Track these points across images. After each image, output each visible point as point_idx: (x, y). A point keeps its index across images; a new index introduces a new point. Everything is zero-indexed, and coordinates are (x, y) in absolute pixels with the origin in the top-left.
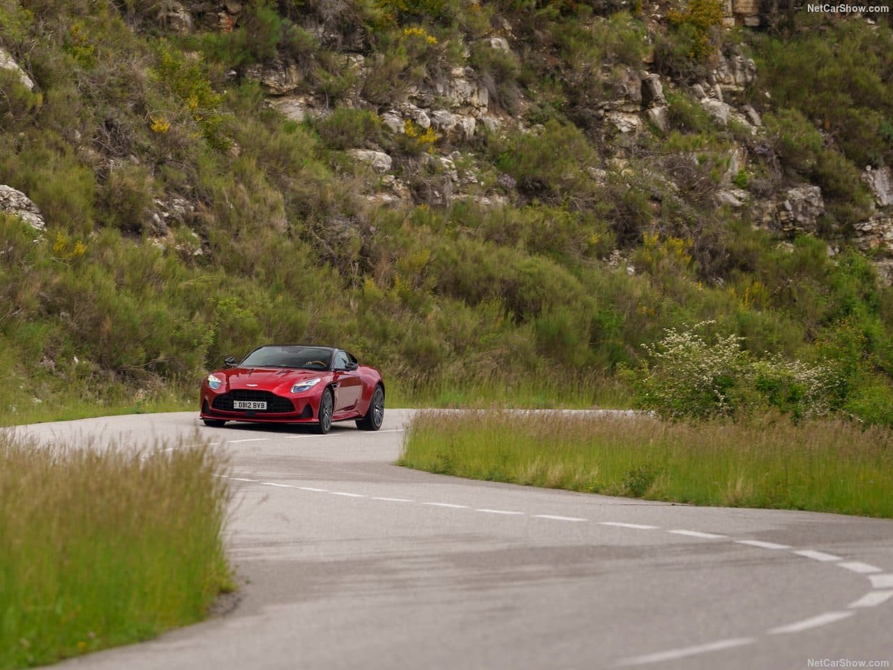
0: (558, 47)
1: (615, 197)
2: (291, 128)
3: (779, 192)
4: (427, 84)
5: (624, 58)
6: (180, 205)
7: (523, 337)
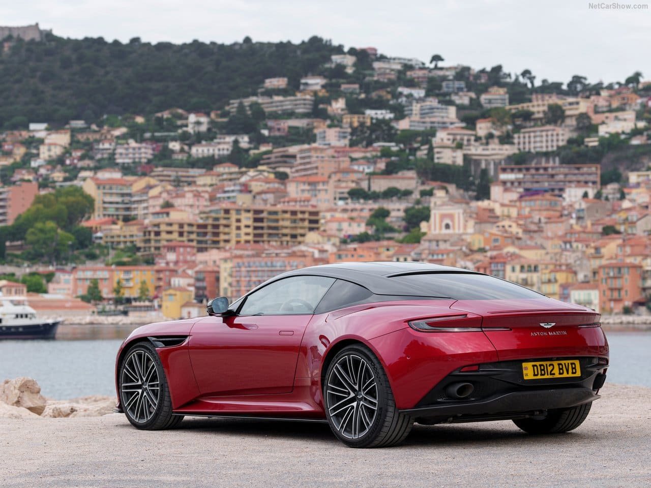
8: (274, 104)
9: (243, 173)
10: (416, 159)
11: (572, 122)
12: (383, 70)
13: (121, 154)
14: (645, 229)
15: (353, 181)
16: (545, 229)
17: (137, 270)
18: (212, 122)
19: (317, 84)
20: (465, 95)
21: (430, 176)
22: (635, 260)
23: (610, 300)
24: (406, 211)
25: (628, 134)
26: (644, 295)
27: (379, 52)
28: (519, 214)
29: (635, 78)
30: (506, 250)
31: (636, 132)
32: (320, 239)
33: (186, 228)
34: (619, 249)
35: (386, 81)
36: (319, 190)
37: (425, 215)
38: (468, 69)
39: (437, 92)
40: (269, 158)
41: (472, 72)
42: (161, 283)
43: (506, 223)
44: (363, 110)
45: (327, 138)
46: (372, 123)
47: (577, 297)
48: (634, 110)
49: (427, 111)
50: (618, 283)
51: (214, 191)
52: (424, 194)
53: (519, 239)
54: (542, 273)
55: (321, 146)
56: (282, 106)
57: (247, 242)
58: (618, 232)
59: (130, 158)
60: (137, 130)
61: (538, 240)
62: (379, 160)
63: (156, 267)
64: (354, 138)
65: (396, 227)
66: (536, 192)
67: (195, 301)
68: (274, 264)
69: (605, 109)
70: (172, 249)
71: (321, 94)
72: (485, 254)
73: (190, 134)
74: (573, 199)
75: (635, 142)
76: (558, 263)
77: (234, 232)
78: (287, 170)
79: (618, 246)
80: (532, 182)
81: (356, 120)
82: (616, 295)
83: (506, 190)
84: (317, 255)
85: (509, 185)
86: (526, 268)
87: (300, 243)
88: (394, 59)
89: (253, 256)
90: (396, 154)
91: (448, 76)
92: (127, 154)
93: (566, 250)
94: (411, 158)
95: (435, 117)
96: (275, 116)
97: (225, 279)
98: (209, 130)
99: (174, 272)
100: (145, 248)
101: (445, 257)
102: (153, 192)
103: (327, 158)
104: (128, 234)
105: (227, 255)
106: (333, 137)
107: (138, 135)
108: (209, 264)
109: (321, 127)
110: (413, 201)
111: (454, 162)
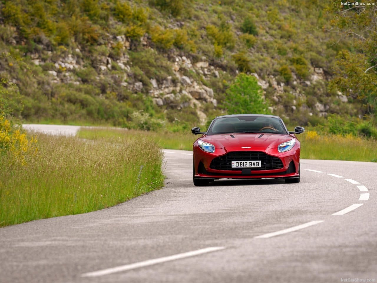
0: (90, 52)
1: (101, 83)
2: (36, 66)
3: (133, 84)
4: (64, 58)
5: (103, 54)
6: (14, 81)
7: (84, 112)
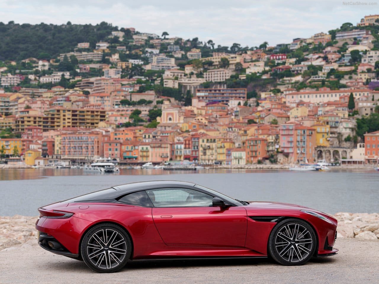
8: (82, 56)
9: (67, 91)
10: (155, 85)
11: (233, 67)
12: (138, 39)
13: (4, 81)
14: (269, 121)
15: (122, 96)
16: (219, 121)
17: (12, 141)
18: (51, 65)
19: (105, 46)
20: (180, 53)
21: (162, 94)
22: (264, 137)
23: (251, 157)
24: (149, 111)
25: (260, 73)
26: (268, 154)
27: (136, 30)
28: (206, 113)
29: (264, 45)
30: (199, 132)
31: (265, 72)
32: (106, 125)
33: (37, 119)
34: (256, 131)
35: (139, 45)
36: (106, 100)
37: (159, 114)
38: (181, 39)
39: (165, 51)
40: (80, 84)
41: (183, 41)
42: (25, 147)
43: (200, 118)
44: (128, 59)
45: (109, 74)
46: (132, 66)
47: (235, 155)
48: (264, 61)
49: (160, 60)
50: (255, 148)
51: (52, 100)
52: (158, 102)
53: (206, 126)
54: (217, 143)
55: (107, 78)
56: (87, 57)
57: (69, 126)
58: (256, 123)
59: (9, 83)
60: (12, 68)
61: (216, 126)
62: (136, 85)
63: (22, 139)
64: (123, 74)
65: (144, 119)
66: (214, 102)
67: (42, 157)
68: (82, 138)
69: (249, 61)
70: (30, 130)
71: (106, 51)
72: (189, 133)
73: (40, 71)
74: (233, 106)
75: (264, 77)
76: (226, 138)
77: (62, 121)
78: (89, 90)
79: (255, 130)
80: (213, 97)
81: (124, 65)
82: (254, 154)
83: (200, 101)
84: (104, 133)
85: (201, 98)
86: (209, 140)
87: (95, 127)
88: (144, 34)
89: (72, 134)
90: (144, 82)
91: (171, 43)
92: (7, 81)
93: (229, 131)
94: (152, 84)
95: (164, 63)
96: (83, 62)
97: (58, 145)
98: (49, 69)
99: (31, 142)
100: (16, 129)
101: (169, 134)
102: (20, 101)
103: (109, 84)
104: (8, 122)
105: (59, 133)
106: (112, 73)
107: (13, 71)
108: (49, 137)
109: (106, 68)
110: (153, 106)
111: (174, 87)
